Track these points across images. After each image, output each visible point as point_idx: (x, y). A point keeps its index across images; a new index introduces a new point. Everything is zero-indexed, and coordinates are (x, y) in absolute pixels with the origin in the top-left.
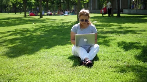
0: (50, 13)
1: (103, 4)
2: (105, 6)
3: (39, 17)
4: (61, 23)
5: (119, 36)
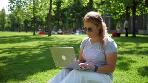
0: (60, 31)
1: (116, 24)
2: (119, 26)
3: (47, 35)
4: (68, 41)
5: (143, 58)
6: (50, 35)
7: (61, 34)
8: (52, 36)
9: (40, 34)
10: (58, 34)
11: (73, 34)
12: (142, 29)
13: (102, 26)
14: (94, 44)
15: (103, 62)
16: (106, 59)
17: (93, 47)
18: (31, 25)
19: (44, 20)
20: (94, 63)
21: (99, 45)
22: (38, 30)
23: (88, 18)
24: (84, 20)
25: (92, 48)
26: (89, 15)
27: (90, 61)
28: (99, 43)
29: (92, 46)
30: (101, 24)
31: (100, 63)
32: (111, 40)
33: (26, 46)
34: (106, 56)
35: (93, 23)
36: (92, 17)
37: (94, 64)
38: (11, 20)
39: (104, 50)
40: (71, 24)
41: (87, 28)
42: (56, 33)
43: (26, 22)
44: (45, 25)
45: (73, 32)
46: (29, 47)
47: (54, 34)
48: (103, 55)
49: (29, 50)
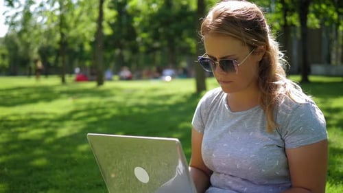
6: (100, 82)
7: (129, 79)
8: (107, 85)
9: (79, 79)
10: (122, 79)
11: (156, 78)
12: (319, 63)
13: (267, 47)
14: (242, 114)
15: (278, 177)
16: (287, 167)
17: (240, 123)
18: (57, 61)
19: (87, 47)
20: (243, 179)
21: (260, 118)
22: (72, 72)
23: (219, 20)
24: (206, 30)
25: (233, 128)
26: (222, 10)
27: (231, 174)
28: (258, 112)
29: (233, 123)
30: (265, 41)
31: (267, 182)
32: (300, 97)
33: (37, 114)
34: (286, 156)
35: (237, 37)
36: (233, 17)
37: (244, 182)
38: (10, 50)
39: (278, 137)
40: (151, 55)
41: (217, 57)
42: (116, 77)
43: (44, 53)
44: (90, 59)
45: (157, 75)
46: (46, 117)
47: (110, 80)
48: (279, 153)
49: (45, 123)
